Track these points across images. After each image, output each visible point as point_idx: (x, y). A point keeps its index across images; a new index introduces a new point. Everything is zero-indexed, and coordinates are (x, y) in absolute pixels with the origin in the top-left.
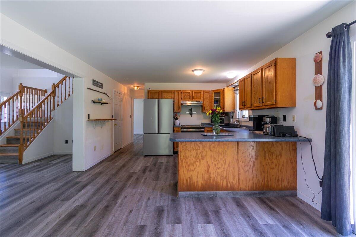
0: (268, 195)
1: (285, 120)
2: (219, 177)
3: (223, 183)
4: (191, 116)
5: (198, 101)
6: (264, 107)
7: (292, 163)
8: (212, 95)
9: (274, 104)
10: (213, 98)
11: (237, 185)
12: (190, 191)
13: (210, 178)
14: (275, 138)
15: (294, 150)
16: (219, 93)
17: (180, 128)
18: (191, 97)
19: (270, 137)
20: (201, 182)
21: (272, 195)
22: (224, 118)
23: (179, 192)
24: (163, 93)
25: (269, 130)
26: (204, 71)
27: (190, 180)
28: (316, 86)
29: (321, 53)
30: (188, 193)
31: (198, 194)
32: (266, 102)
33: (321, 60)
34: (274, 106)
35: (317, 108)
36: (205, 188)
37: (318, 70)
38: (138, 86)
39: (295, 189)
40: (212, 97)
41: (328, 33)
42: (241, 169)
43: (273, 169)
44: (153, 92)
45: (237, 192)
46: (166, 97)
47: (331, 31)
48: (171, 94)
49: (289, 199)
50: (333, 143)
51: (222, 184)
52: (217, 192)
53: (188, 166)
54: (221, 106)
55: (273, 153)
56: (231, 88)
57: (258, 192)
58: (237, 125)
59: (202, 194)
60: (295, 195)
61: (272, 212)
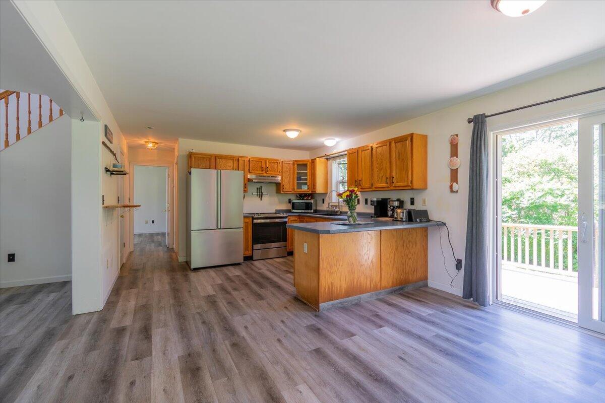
0: (406, 290)
1: (412, 203)
2: (363, 276)
3: (366, 283)
4: (260, 199)
5: (274, 175)
6: (392, 188)
7: (424, 251)
8: (294, 168)
9: (410, 185)
10: (296, 172)
11: (380, 284)
12: (332, 300)
13: (354, 280)
14: (412, 224)
15: (425, 236)
16: (306, 165)
17: (251, 219)
18: (264, 170)
19: (405, 223)
20: (344, 286)
21: (409, 289)
22: (312, 201)
23: (320, 305)
24: (218, 160)
25: (403, 216)
26: (301, 131)
27: (332, 286)
28: (452, 168)
29: (457, 135)
30: (330, 303)
31: (341, 303)
32: (397, 182)
33: (457, 144)
34: (409, 188)
35: (452, 191)
36: (348, 294)
37: (454, 152)
38: (156, 141)
39: (426, 278)
40: (294, 170)
41: (469, 119)
42: (383, 263)
43: (410, 259)
44: (200, 156)
45: (380, 291)
46: (223, 166)
47: (472, 118)
48: (232, 162)
49: (423, 289)
50: (475, 224)
51: (366, 285)
52: (361, 295)
53: (330, 267)
54: (308, 184)
55: (409, 241)
56: (323, 160)
57: (398, 287)
58: (337, 212)
59: (346, 302)
60: (426, 285)
61: (422, 303)
